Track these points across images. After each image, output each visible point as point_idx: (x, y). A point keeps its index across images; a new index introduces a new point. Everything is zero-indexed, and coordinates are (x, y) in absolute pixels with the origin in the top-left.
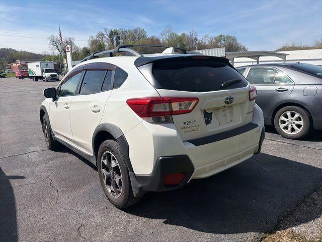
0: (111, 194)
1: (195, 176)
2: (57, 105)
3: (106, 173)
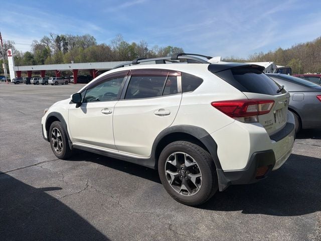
0: (181, 194)
1: (276, 168)
2: (85, 111)
3: (173, 174)
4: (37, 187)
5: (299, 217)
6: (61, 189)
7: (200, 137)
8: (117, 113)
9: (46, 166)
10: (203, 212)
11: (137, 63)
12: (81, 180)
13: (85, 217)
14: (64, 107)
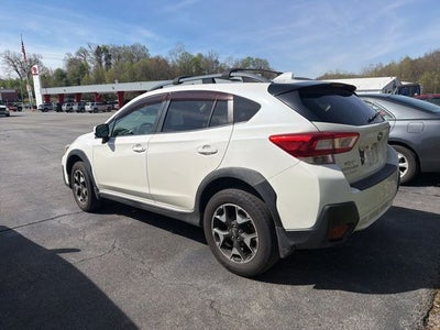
0: (232, 260)
1: (361, 227)
2: (113, 148)
3: (222, 234)
4: (49, 247)
5: (393, 295)
6: (78, 250)
7: (254, 183)
8: (151, 150)
9: (64, 221)
10: (260, 285)
11: (179, 83)
12: (106, 240)
13: (103, 288)
14: (87, 143)
